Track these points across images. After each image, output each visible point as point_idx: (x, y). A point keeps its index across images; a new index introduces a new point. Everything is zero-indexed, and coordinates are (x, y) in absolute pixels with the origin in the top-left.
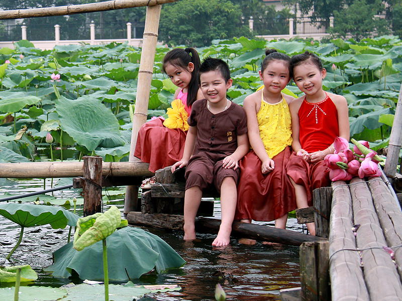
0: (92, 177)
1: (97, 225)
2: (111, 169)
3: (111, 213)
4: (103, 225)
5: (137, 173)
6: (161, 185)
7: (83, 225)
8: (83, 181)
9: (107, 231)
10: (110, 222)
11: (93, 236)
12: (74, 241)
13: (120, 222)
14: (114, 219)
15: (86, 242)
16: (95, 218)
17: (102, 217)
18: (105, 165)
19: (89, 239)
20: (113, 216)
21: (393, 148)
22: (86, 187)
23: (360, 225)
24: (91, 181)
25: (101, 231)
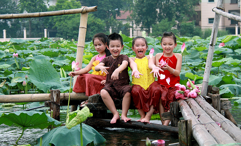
0: (55, 101)
1: (78, 116)
2: (64, 97)
3: (85, 110)
4: (81, 116)
5: (78, 98)
6: (92, 104)
7: (70, 117)
8: (50, 103)
9: (83, 119)
10: (84, 114)
11: (76, 121)
12: (67, 124)
13: (89, 115)
14: (86, 113)
15: (73, 124)
16: (77, 113)
17: (81, 112)
18: (61, 94)
19: (75, 123)
20: (86, 111)
21: (205, 83)
22: (52, 106)
23: (200, 115)
24: (54, 103)
25: (80, 119)
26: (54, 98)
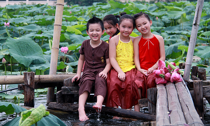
0: (29, 84)
1: (32, 115)
2: (40, 79)
3: (40, 108)
4: (35, 115)
5: (54, 81)
6: (67, 87)
7: (25, 116)
8: (24, 86)
9: (38, 119)
10: (39, 113)
11: (30, 121)
12: (19, 125)
13: (45, 113)
14: (41, 112)
15: (26, 125)
16: (31, 111)
17: (35, 111)
18: (36, 76)
19: (28, 123)
20: (41, 110)
21: (187, 66)
22: (26, 89)
23: (172, 111)
24: (28, 86)
25: (34, 119)
26: (27, 81)
